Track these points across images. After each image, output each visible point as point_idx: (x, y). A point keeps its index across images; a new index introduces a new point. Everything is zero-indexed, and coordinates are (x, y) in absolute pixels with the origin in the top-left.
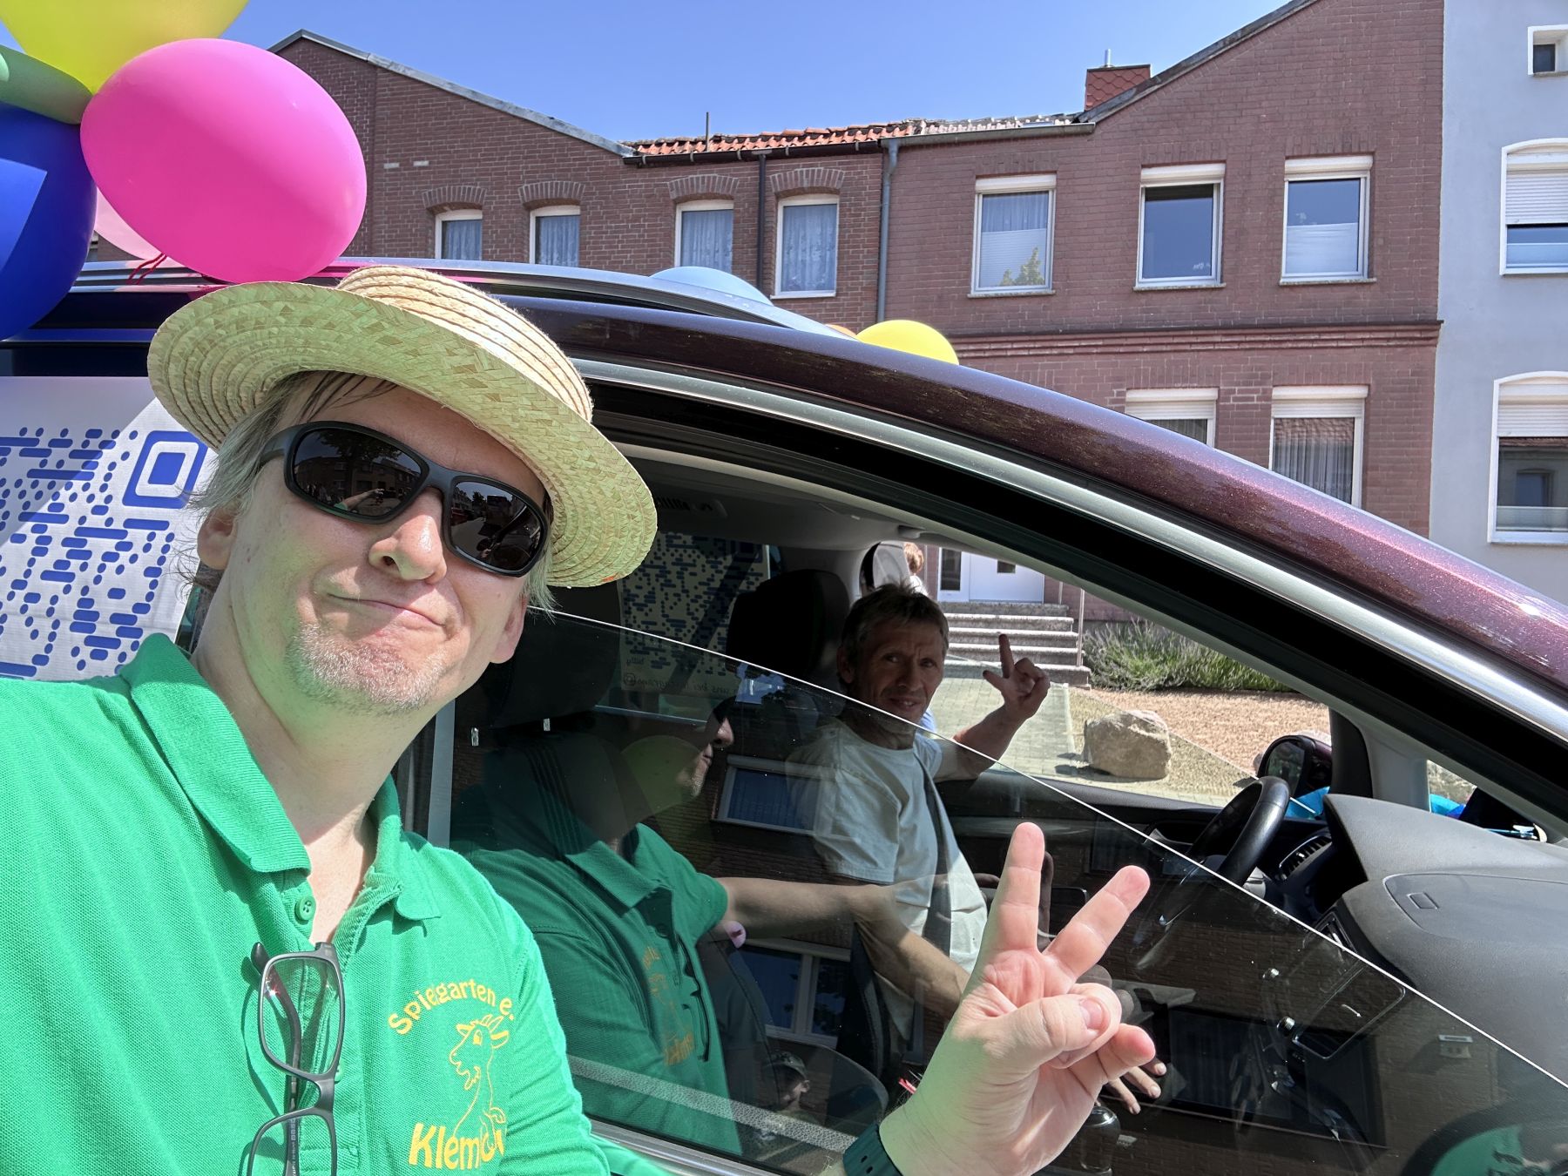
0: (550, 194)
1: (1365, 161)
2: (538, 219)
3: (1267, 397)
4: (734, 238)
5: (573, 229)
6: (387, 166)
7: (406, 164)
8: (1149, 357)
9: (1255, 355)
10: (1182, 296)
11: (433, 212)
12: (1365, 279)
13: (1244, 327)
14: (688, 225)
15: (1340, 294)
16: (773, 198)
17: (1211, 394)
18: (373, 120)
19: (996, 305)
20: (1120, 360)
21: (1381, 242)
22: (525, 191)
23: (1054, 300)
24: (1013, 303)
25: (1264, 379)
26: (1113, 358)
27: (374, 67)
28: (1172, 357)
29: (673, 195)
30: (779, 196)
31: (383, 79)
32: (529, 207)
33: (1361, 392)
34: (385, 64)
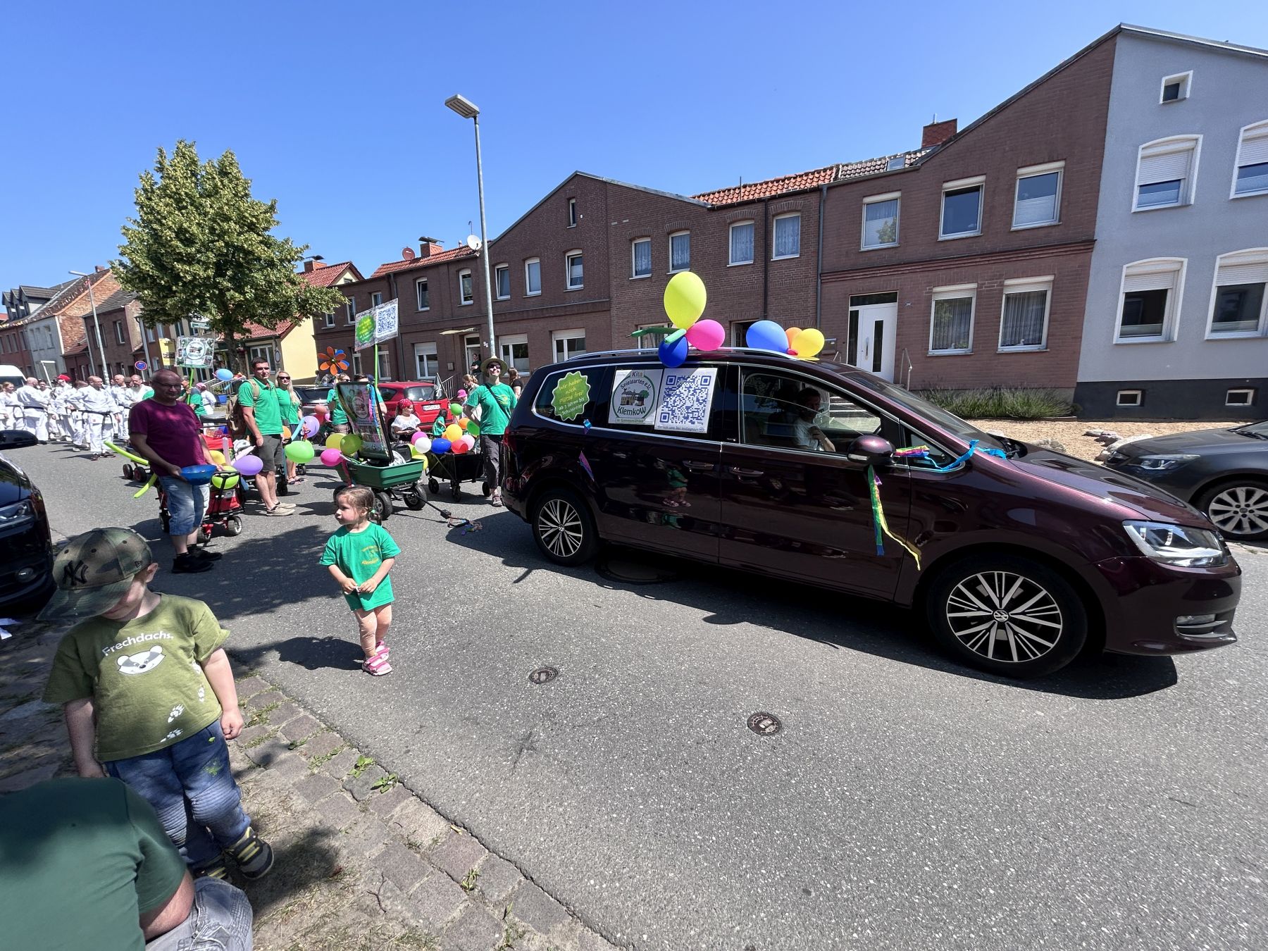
0: (678, 227)
1: (1061, 164)
2: (672, 238)
3: (1002, 285)
4: (755, 236)
5: (687, 241)
6: (613, 224)
7: (620, 222)
8: (944, 271)
9: (996, 266)
10: (960, 242)
11: (631, 241)
12: (1056, 223)
13: (992, 254)
14: (735, 233)
15: (1042, 232)
16: (771, 217)
17: (974, 286)
18: (606, 205)
19: (872, 254)
20: (930, 274)
21: (1066, 204)
22: (667, 227)
23: (899, 249)
24: (881, 252)
25: (1001, 276)
26: (927, 273)
27: (605, 183)
28: (955, 270)
29: (728, 221)
30: (774, 216)
31: (609, 187)
32: (669, 234)
33: (1050, 278)
34: (609, 181)
